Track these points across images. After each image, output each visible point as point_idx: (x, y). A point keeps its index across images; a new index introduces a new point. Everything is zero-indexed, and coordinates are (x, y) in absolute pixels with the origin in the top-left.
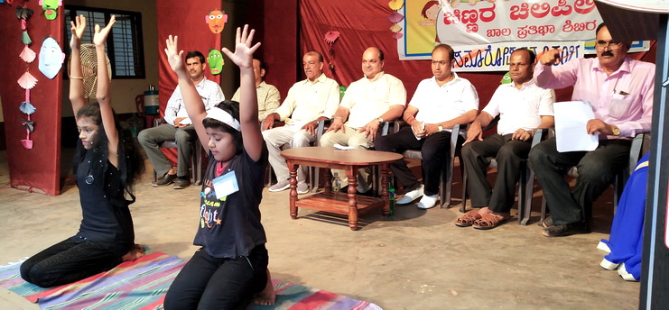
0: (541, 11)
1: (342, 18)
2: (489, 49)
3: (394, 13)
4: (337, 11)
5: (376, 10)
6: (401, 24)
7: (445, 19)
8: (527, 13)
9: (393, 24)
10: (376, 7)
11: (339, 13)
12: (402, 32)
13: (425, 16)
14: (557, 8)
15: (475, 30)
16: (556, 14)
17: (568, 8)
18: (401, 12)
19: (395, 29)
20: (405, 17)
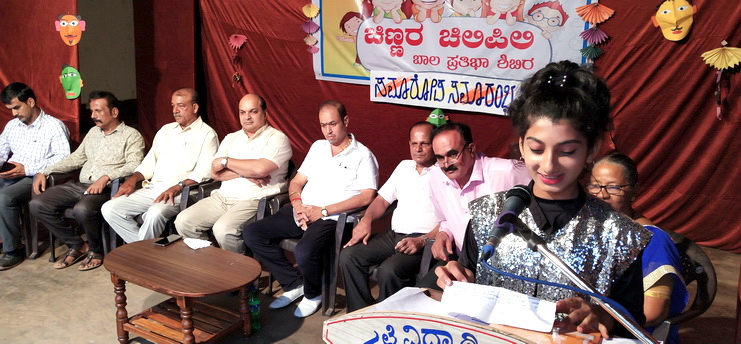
0: (473, 40)
1: (249, 19)
2: (415, 79)
3: (308, 21)
4: (243, 10)
5: (288, 15)
6: (317, 36)
7: (366, 36)
8: (458, 40)
9: (306, 35)
10: (287, 10)
11: (245, 13)
12: (318, 46)
13: (344, 30)
14: (491, 39)
15: (400, 54)
16: (491, 46)
17: (503, 41)
18: (317, 21)
19: (310, 42)
20: (321, 27)
